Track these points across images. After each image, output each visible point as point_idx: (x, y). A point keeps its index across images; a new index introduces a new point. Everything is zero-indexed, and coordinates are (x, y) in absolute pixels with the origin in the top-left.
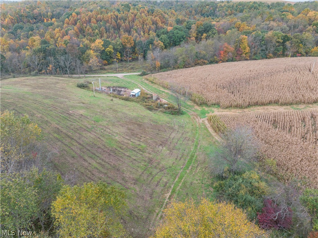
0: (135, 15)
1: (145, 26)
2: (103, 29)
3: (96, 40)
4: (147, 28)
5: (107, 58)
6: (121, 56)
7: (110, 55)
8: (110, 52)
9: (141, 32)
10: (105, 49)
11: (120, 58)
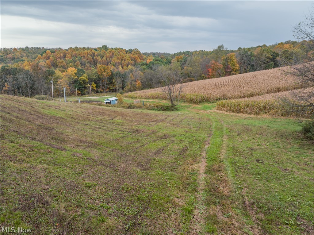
0: (113, 54)
1: (123, 61)
2: (78, 63)
3: (69, 69)
4: (126, 63)
5: (81, 87)
6: (97, 87)
7: (84, 84)
8: (84, 81)
9: (119, 66)
10: (79, 78)
11: (95, 88)
